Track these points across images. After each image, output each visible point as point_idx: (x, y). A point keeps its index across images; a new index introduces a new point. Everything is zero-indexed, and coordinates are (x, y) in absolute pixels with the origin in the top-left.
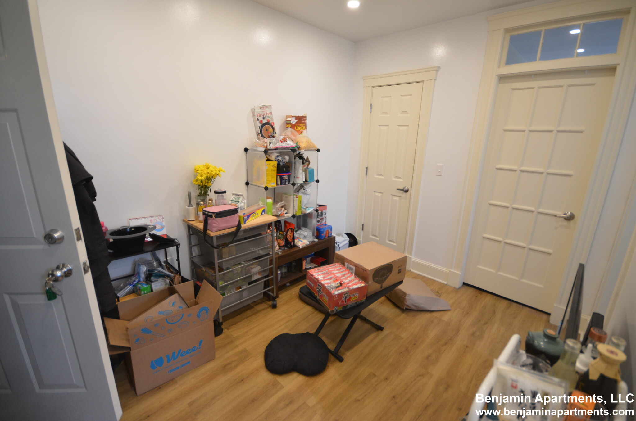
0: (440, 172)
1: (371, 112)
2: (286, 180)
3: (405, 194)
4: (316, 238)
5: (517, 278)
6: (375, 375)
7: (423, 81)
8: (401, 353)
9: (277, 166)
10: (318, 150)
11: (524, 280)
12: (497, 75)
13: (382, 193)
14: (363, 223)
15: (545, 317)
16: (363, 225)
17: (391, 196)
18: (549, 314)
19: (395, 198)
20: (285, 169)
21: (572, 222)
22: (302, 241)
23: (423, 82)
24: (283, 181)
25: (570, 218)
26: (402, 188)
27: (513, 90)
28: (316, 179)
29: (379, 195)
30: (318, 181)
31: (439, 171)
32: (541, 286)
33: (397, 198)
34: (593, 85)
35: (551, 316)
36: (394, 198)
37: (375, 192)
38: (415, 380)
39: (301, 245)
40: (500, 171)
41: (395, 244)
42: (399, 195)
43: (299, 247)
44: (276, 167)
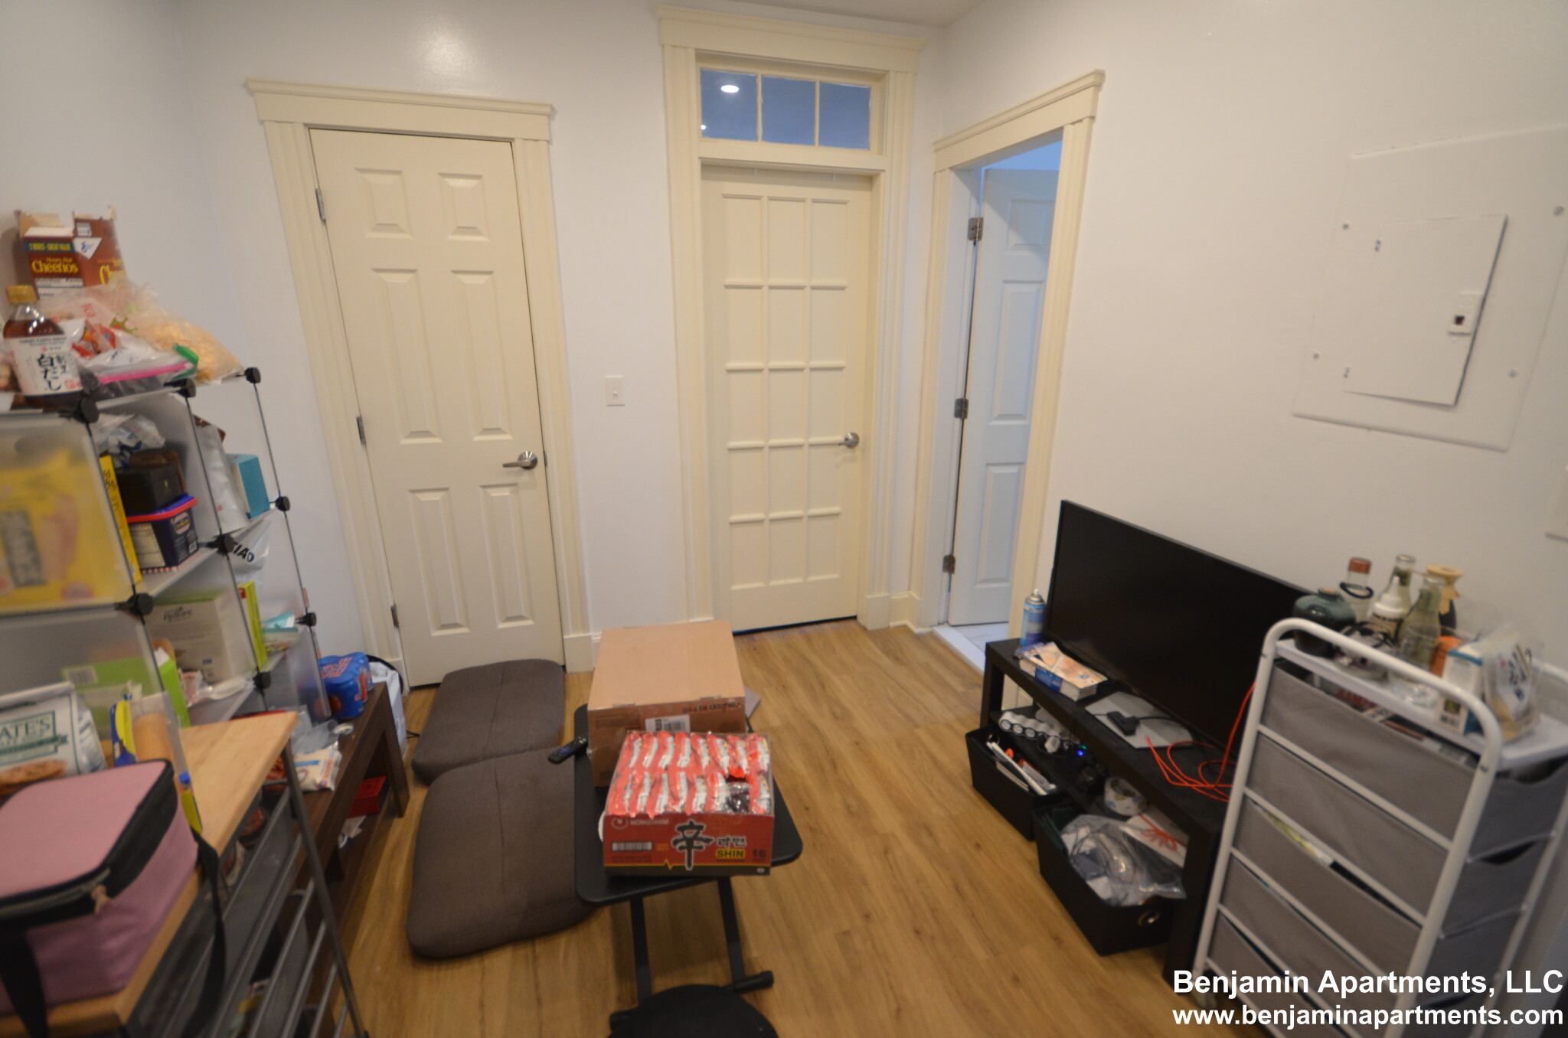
0: (615, 395)
1: (324, 221)
2: (185, 533)
3: (526, 473)
4: (341, 722)
5: (798, 580)
6: (847, 933)
7: (513, 139)
8: (814, 845)
9: (118, 477)
10: (252, 375)
11: (812, 578)
12: (700, 158)
13: (446, 489)
14: (392, 604)
15: (852, 623)
16: (394, 610)
17: (481, 491)
18: (854, 618)
19: (495, 493)
20: (166, 484)
21: (858, 449)
22: (316, 763)
23: (510, 141)
24: (178, 542)
25: (851, 443)
26: (514, 459)
27: (726, 196)
28: (273, 496)
29: (436, 497)
30: (283, 504)
31: (615, 393)
32: (836, 576)
33: (505, 492)
34: (845, 203)
35: (859, 618)
36: (494, 495)
37: (413, 491)
38: (891, 867)
39: (326, 776)
40: (734, 376)
41: (530, 622)
42: (511, 480)
43: (328, 790)
44: (115, 482)
